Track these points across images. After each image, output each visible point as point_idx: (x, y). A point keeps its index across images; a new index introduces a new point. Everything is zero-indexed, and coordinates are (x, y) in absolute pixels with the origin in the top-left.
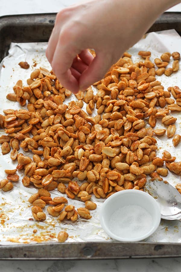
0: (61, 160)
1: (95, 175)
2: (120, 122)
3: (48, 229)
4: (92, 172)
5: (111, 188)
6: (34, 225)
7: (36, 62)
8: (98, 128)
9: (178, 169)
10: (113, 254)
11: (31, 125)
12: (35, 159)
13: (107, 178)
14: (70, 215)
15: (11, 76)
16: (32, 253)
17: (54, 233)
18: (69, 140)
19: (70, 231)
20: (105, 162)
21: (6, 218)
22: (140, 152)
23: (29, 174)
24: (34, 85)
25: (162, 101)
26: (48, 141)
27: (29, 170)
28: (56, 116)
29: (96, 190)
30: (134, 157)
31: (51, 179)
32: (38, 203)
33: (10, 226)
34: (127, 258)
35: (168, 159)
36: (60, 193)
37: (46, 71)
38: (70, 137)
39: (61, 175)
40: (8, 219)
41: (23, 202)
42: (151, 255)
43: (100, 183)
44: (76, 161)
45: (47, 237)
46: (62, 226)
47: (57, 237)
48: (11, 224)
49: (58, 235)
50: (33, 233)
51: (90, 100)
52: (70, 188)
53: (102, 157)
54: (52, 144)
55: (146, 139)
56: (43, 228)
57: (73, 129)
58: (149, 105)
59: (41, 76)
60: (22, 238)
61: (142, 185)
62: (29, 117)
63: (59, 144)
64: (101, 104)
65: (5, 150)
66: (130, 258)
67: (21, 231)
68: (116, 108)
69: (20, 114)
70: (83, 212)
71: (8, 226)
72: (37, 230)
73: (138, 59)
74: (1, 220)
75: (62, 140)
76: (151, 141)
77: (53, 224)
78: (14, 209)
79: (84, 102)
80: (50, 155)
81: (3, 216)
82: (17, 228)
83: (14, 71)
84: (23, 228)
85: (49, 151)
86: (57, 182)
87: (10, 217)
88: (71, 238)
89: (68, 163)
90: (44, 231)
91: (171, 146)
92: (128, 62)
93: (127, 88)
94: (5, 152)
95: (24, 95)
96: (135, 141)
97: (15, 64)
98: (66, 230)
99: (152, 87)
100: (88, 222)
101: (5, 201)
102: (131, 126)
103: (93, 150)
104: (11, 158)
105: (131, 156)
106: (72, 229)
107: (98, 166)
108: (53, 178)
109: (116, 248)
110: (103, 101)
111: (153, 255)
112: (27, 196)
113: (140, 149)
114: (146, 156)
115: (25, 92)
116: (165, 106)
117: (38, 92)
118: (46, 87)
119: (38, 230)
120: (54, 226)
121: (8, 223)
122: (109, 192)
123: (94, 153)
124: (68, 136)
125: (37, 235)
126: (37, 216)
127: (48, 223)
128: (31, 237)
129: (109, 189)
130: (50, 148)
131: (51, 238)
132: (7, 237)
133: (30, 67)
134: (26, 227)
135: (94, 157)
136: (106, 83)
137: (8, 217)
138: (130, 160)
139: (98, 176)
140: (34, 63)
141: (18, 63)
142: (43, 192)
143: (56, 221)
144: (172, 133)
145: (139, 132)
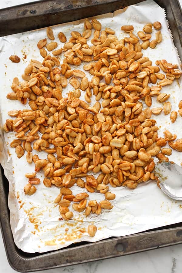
0: (75, 158)
1: (109, 168)
2: (120, 109)
3: (78, 225)
4: (105, 165)
5: (125, 178)
6: (65, 224)
7: (25, 54)
8: (101, 117)
9: (181, 148)
10: (143, 246)
11: (38, 125)
12: (50, 159)
13: (120, 169)
14: (94, 210)
15: (6, 73)
16: (73, 258)
17: (83, 228)
18: (77, 135)
19: (97, 223)
20: (115, 153)
21: (38, 223)
22: (145, 138)
23: (49, 176)
24: (32, 83)
25: (153, 79)
26: (59, 142)
27: (48, 173)
28: (60, 113)
29: (112, 180)
30: (140, 143)
31: (70, 178)
32: (63, 203)
33: (43, 229)
34: (156, 249)
35: (170, 139)
36: (80, 188)
37: (38, 63)
38: (77, 133)
39: (78, 172)
40: (40, 223)
41: (49, 203)
42: (175, 242)
43: (114, 174)
44: (88, 155)
45: (79, 233)
46: (89, 219)
47: (87, 231)
48: (44, 227)
49: (87, 229)
50: (65, 232)
51: (87, 88)
52: (88, 184)
53: (111, 148)
54: (63, 143)
55: (147, 123)
56: (73, 225)
57: (78, 123)
58: (142, 85)
59: (35, 70)
60: (58, 239)
61: (152, 169)
62: (35, 117)
63: (69, 140)
64: (98, 92)
65: (20, 153)
66: (158, 248)
67: (55, 232)
68: (113, 95)
69: (26, 117)
70: (106, 205)
71: (42, 229)
72: (68, 229)
73: (122, 33)
74: (35, 226)
75: (71, 137)
76: (151, 123)
77: (80, 219)
78: (43, 211)
79: (81, 90)
80: (63, 154)
81: (35, 220)
82: (51, 230)
83: (6, 67)
84: (55, 229)
85: (61, 150)
86: (75, 179)
87: (42, 220)
88: (100, 230)
89: (82, 159)
90: (74, 228)
91: (170, 124)
92: (113, 40)
93: (119, 71)
94: (20, 155)
95: (25, 95)
96: (137, 126)
97: (6, 59)
98: (93, 223)
99: (141, 64)
100: (111, 211)
101: (33, 205)
102: (131, 112)
103: (101, 142)
104: (28, 161)
105: (137, 143)
106: (99, 221)
107: (109, 158)
108: (71, 176)
109: (144, 240)
110: (100, 89)
111: (177, 242)
112: (51, 197)
113: (144, 135)
114: (151, 140)
115: (24, 93)
116: (156, 82)
117: (37, 89)
118: (43, 82)
119: (70, 228)
120: (82, 221)
121: (41, 227)
122: (124, 181)
123: (103, 145)
124: (76, 132)
125: (69, 233)
126: (66, 217)
127: (76, 220)
128: (65, 236)
129: (124, 179)
130: (62, 147)
131: (82, 233)
132: (44, 241)
133: (21, 60)
134: (58, 227)
135: (104, 150)
136: (98, 68)
137: (40, 221)
138: (137, 147)
139: (112, 169)
140: (24, 54)
141: (9, 58)
142: (65, 191)
143: (83, 216)
144: (169, 110)
145: (139, 117)
